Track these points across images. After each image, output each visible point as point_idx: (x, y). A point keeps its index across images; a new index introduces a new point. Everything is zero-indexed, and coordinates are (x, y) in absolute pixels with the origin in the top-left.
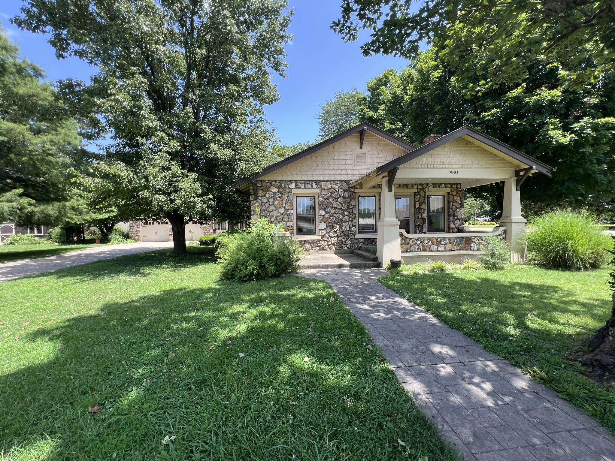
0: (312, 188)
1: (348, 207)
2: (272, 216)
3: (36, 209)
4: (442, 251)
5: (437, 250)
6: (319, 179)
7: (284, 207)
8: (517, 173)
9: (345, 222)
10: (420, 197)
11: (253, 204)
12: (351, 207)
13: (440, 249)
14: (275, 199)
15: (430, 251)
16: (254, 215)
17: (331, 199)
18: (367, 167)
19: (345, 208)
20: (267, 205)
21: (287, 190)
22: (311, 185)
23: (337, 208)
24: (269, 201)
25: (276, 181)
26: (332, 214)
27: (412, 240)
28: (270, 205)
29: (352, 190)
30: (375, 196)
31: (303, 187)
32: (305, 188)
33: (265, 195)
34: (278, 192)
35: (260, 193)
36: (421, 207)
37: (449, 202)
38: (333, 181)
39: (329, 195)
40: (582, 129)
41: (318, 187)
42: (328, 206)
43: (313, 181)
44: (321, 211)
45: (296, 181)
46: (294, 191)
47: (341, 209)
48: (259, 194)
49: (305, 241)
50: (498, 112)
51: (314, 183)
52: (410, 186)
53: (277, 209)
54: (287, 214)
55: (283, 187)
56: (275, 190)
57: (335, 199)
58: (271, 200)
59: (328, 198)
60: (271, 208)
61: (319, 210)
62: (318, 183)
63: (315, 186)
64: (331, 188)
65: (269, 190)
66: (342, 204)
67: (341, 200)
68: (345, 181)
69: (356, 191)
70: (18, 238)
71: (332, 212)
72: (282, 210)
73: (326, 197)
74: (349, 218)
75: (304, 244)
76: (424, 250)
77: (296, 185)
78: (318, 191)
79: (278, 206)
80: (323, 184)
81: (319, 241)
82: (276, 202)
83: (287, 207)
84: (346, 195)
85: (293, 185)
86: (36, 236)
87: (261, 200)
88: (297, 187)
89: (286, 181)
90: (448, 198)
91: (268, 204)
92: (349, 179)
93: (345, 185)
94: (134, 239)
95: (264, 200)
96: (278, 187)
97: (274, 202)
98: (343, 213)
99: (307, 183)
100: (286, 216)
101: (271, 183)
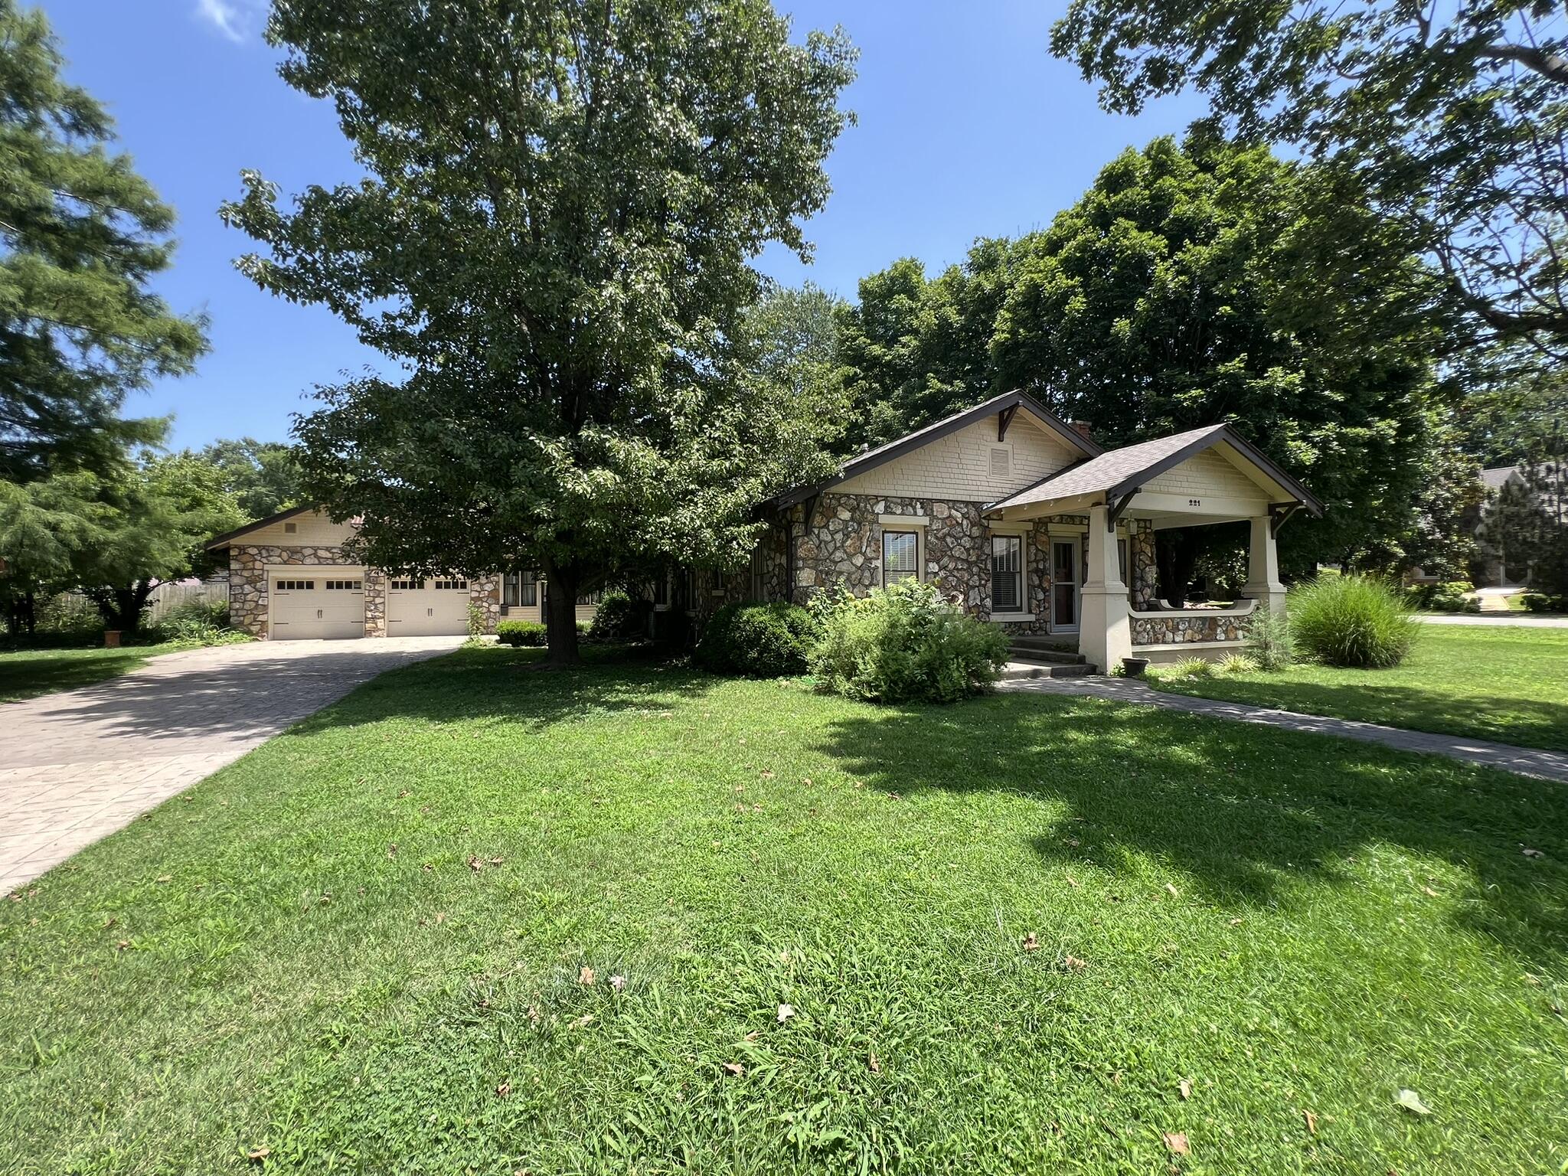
0: (915, 514)
1: (978, 557)
2: (842, 572)
5: (1174, 642)
6: (929, 496)
7: (864, 554)
8: (1272, 509)
9: (973, 587)
11: (802, 544)
12: (984, 557)
13: (1177, 639)
14: (847, 536)
15: (1164, 642)
16: (803, 568)
17: (948, 540)
18: (1011, 477)
19: (974, 558)
20: (831, 547)
21: (870, 517)
22: (914, 508)
23: (959, 558)
24: (833, 539)
25: (848, 496)
26: (951, 572)
27: (1139, 623)
28: (836, 548)
29: (985, 522)
30: (1019, 537)
31: (899, 511)
32: (902, 514)
33: (826, 526)
34: (852, 519)
35: (818, 520)
37: (1133, 554)
38: (953, 503)
39: (945, 531)
40: (1326, 441)
41: (925, 514)
42: (944, 554)
43: (918, 499)
44: (931, 565)
45: (886, 498)
46: (884, 519)
47: (966, 561)
48: (815, 523)
50: (1202, 397)
51: (919, 505)
52: (1077, 521)
53: (850, 556)
54: (869, 568)
55: (861, 507)
56: (846, 515)
57: (956, 539)
58: (839, 536)
59: (943, 538)
60: (838, 555)
61: (927, 561)
62: (927, 504)
63: (920, 512)
64: (950, 516)
65: (835, 515)
66: (968, 550)
67: (967, 542)
68: (973, 503)
69: (993, 524)
71: (951, 566)
72: (859, 560)
73: (940, 535)
74: (980, 579)
76: (1157, 642)
77: (886, 507)
78: (926, 521)
79: (851, 550)
80: (936, 507)
82: (849, 542)
83: (870, 554)
84: (976, 531)
85: (880, 507)
87: (818, 536)
88: (888, 511)
89: (867, 498)
90: (1132, 545)
91: (831, 544)
92: (981, 500)
93: (973, 513)
94: (249, 633)
95: (825, 536)
96: (853, 510)
97: (844, 542)
98: (969, 570)
99: (908, 503)
100: (867, 574)
101: (839, 500)
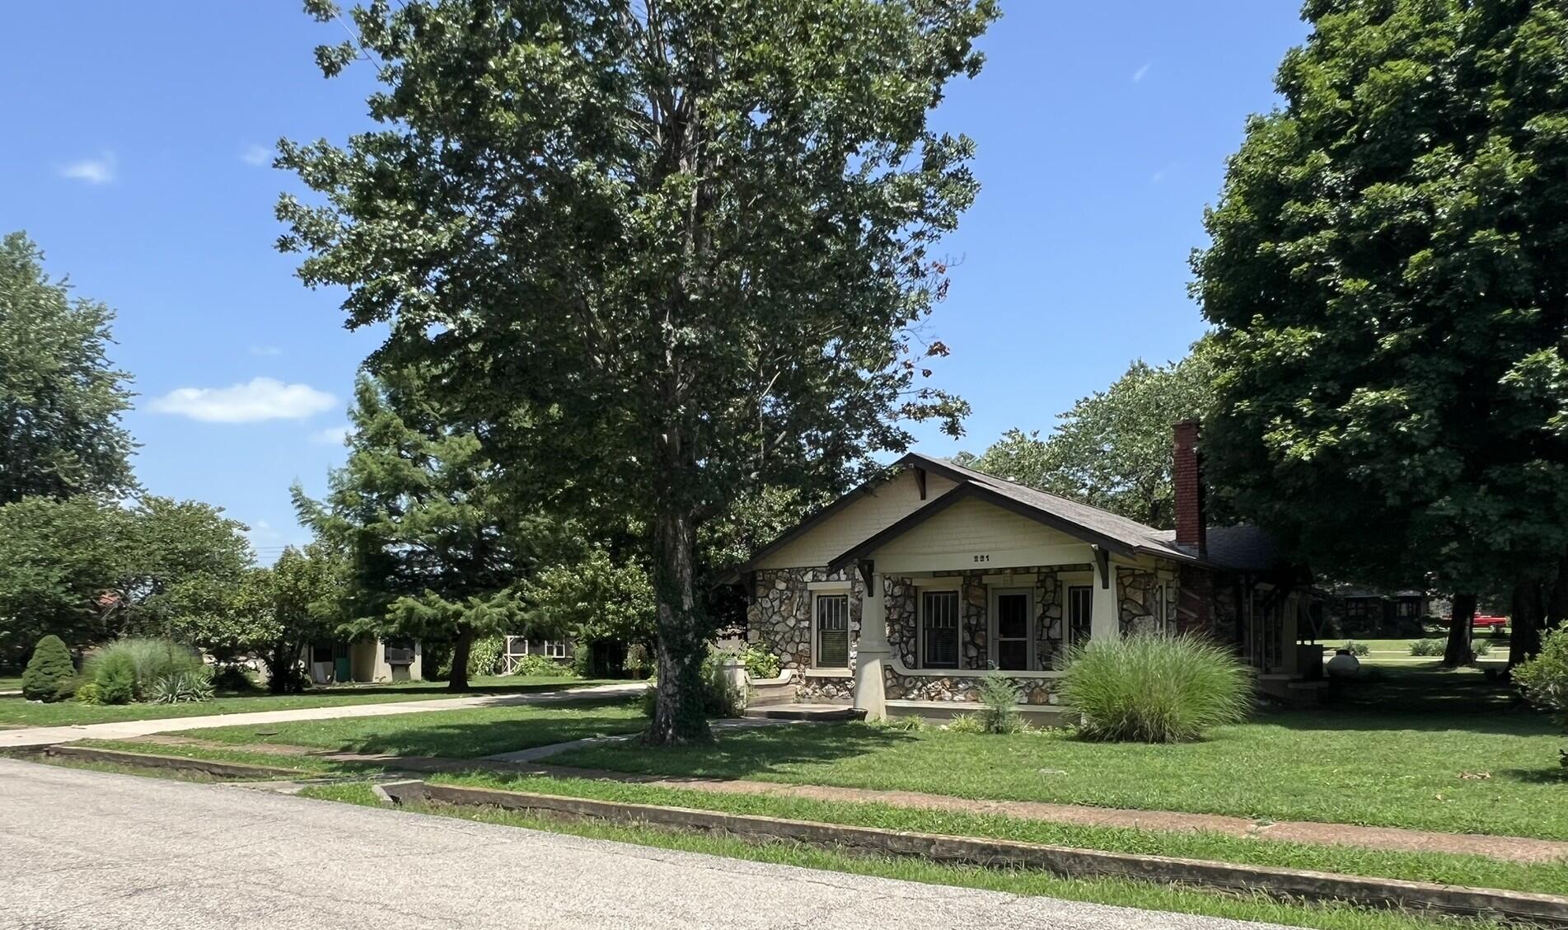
0: (839, 580)
1: (900, 615)
2: (777, 633)
3: (526, 616)
4: (960, 701)
7: (795, 617)
8: (1097, 554)
10: (1046, 592)
12: (906, 615)
14: (782, 602)
19: (895, 616)
20: (770, 612)
21: (800, 586)
22: (838, 575)
24: (772, 606)
25: (782, 570)
27: (908, 680)
28: (774, 613)
30: (956, 592)
31: (824, 579)
32: (828, 581)
33: (767, 596)
34: (787, 588)
35: (761, 591)
36: (1047, 614)
41: (848, 579)
44: (853, 624)
45: (813, 569)
46: (811, 587)
48: (759, 594)
49: (826, 678)
51: (842, 572)
53: (785, 619)
54: (799, 628)
55: (793, 579)
56: (782, 586)
58: (776, 604)
60: (776, 618)
62: (848, 570)
63: (843, 577)
65: (774, 587)
66: (888, 610)
67: (887, 603)
69: (915, 583)
70: (531, 663)
72: (791, 622)
74: (902, 637)
75: (826, 685)
77: (814, 576)
78: (848, 585)
79: (785, 614)
81: (849, 679)
82: (784, 608)
83: (799, 617)
84: (897, 591)
85: (809, 576)
86: (555, 660)
87: (761, 604)
88: (815, 579)
89: (798, 570)
91: (771, 610)
95: (767, 604)
96: (787, 581)
97: (780, 607)
98: (891, 629)
99: (832, 571)
100: (797, 633)
101: (776, 574)
